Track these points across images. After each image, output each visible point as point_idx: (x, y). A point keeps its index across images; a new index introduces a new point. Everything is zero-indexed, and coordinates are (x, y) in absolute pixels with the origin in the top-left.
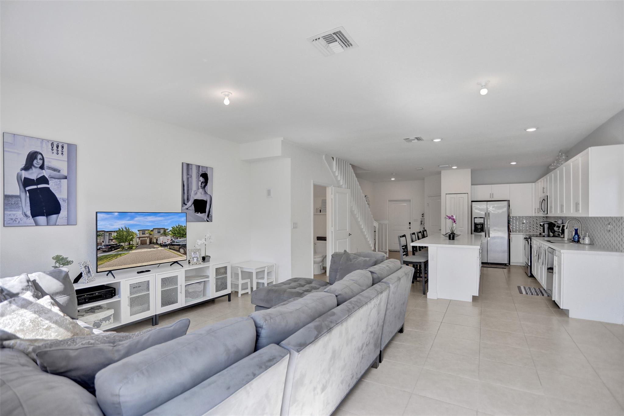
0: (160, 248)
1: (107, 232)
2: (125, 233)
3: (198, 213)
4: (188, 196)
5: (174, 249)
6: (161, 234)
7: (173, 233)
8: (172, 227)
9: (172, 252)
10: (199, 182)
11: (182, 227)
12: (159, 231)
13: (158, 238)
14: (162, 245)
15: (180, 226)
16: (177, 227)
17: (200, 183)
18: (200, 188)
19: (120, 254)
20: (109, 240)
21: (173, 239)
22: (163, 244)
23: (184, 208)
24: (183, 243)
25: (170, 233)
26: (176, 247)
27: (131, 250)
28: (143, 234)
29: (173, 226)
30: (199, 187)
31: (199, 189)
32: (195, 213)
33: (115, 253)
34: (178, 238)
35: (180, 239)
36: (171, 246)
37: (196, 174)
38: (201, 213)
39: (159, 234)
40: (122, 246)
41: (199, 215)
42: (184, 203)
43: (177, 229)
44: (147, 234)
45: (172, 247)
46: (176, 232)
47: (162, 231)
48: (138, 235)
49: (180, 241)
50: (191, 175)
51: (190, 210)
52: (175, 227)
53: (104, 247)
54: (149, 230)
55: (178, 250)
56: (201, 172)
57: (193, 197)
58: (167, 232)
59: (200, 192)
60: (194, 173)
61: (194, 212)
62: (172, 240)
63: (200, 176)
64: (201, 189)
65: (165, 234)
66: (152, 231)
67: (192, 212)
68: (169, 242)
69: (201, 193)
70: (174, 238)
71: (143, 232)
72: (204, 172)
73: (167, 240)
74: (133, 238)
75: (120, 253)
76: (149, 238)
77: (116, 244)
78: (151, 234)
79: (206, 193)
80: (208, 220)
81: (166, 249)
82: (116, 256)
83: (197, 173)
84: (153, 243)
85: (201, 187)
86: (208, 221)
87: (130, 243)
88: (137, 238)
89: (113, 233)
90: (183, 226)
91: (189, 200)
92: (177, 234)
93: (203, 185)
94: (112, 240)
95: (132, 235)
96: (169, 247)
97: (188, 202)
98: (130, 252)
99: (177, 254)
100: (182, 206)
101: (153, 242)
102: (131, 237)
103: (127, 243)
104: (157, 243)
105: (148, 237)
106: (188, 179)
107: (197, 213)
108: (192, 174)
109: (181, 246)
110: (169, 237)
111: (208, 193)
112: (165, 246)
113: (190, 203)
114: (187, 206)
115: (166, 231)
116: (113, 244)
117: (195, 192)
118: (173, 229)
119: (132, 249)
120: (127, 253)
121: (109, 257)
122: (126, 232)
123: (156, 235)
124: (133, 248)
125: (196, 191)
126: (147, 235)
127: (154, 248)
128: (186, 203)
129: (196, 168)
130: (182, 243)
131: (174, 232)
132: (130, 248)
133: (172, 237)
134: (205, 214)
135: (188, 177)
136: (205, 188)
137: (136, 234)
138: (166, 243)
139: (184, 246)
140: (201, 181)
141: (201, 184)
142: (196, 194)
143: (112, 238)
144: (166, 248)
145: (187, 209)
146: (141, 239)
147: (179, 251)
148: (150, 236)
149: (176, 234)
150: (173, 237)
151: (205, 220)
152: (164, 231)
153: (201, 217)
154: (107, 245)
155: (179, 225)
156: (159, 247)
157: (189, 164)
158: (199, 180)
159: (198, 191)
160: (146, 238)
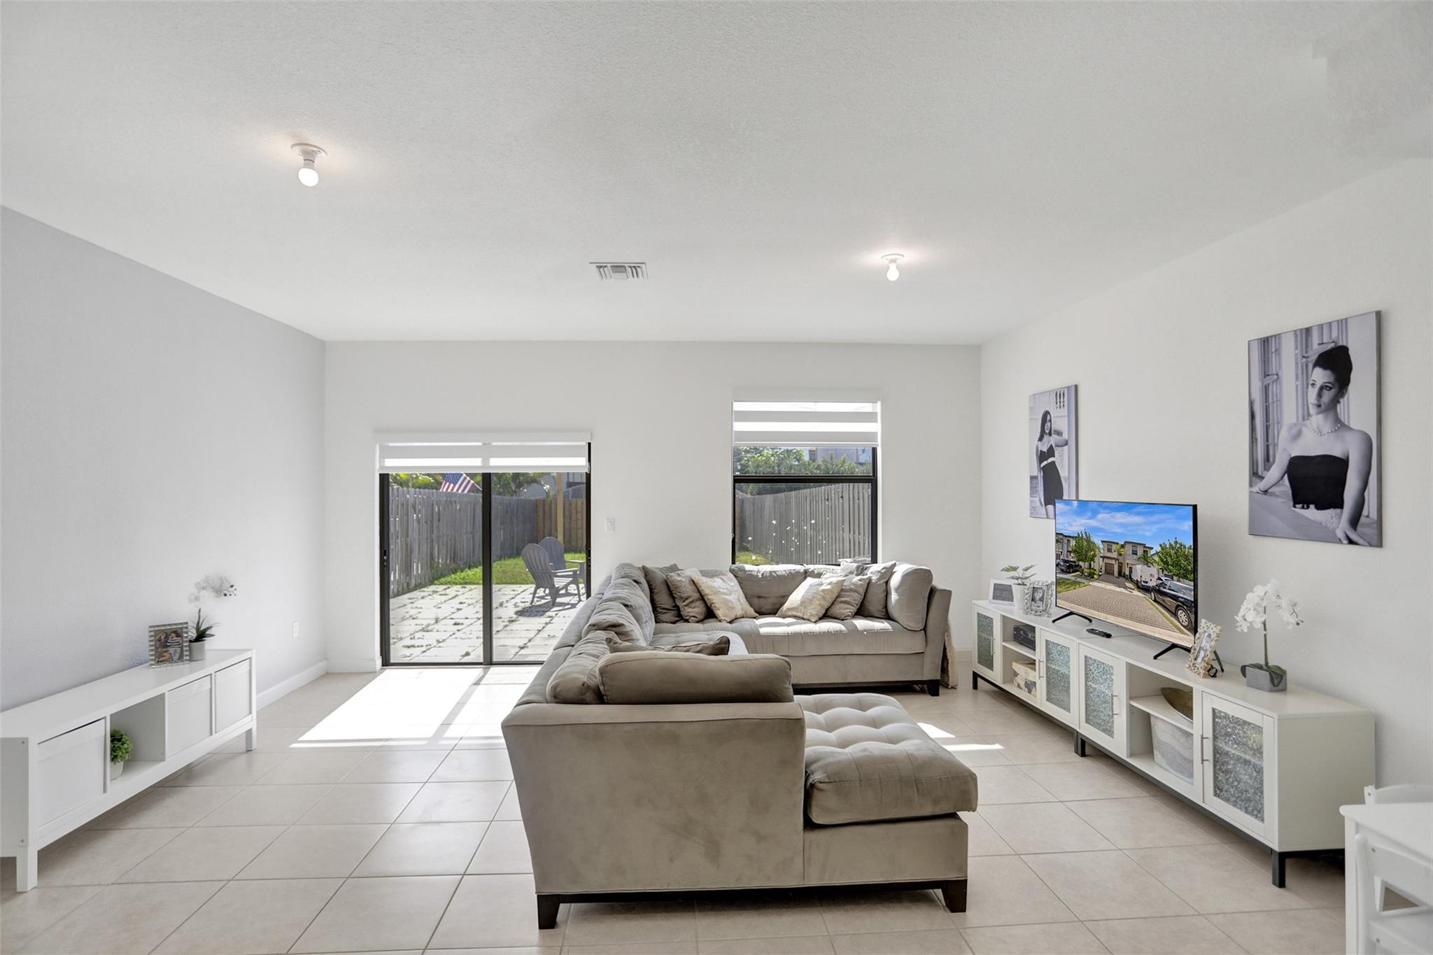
0: (1136, 593)
1: (1066, 536)
2: (1085, 543)
3: (1308, 507)
4: (1268, 447)
5: (1163, 603)
6: (1139, 558)
7: (1162, 560)
8: (1161, 546)
9: (1160, 612)
10: (1310, 387)
11: (1185, 547)
12: (1134, 549)
13: (1134, 567)
14: (1139, 585)
15: (1178, 545)
16: (1171, 545)
17: (1312, 394)
18: (1312, 410)
19: (1079, 583)
20: (1068, 551)
21: (1163, 578)
22: (1143, 584)
23: (1256, 489)
24: (1185, 597)
25: (1156, 558)
26: (1170, 602)
27: (1092, 579)
28: (1109, 550)
29: (1162, 543)
30: (1310, 406)
31: (1309, 415)
32: (1294, 506)
33: (1073, 578)
34: (1175, 577)
35: (1178, 581)
36: (1157, 593)
37: (1297, 363)
38: (1319, 508)
39: (1135, 557)
40: (1081, 567)
41: (1312, 513)
42: (1255, 475)
43: (1173, 552)
44: (1115, 551)
45: (1160, 598)
46: (1169, 559)
47: (1140, 551)
48: (1102, 551)
49: (1182, 588)
50: (1277, 375)
51: (1277, 496)
52: (1168, 546)
53: (1062, 564)
54: (1117, 544)
55: (1173, 610)
56: (1316, 349)
57: (1287, 449)
58: (1149, 555)
59: (1314, 425)
60: (1288, 361)
61: (1292, 503)
62: (1159, 579)
63: (1311, 366)
64: (1321, 417)
65: (1146, 560)
66: (1123, 546)
67: (1283, 503)
68: (1152, 584)
69: (1318, 428)
70: (1166, 575)
71: (1109, 544)
72: (1332, 345)
73: (1148, 574)
74: (1094, 556)
75: (1079, 580)
76: (1117, 562)
77: (1075, 562)
78: (1120, 555)
79: (1340, 425)
80: (1353, 536)
81: (1148, 600)
82: (1075, 583)
83: (1299, 357)
84: (1124, 577)
85: (1319, 406)
86: (1351, 542)
87: (1090, 565)
88: (1101, 557)
89: (1071, 540)
90: (1187, 546)
91: (1271, 460)
92: (1172, 566)
93: (1327, 396)
94: (1070, 552)
95: (1094, 550)
96: (1152, 594)
97: (1268, 470)
98: (1091, 583)
99: (1172, 623)
100: (1251, 485)
101: (1124, 574)
102: (1092, 552)
103: (1087, 564)
104: (1131, 580)
105: (1116, 559)
106: (1266, 389)
107: (1303, 508)
108: (1280, 368)
109: (1181, 602)
110: (1154, 570)
111: (1352, 426)
112: (1146, 590)
113: (1277, 470)
114: (1264, 481)
115: (1147, 551)
116: (1071, 562)
117: (1294, 431)
118: (1162, 548)
119: (1093, 577)
120: (1086, 583)
121: (1068, 584)
122: (1086, 541)
123: (1130, 559)
124: (1095, 576)
125: (1295, 424)
126: (1115, 555)
127: (1126, 588)
128: (1260, 473)
129: (1296, 341)
130: (1184, 594)
131: (1165, 560)
132: (1091, 576)
133: (1161, 571)
134: (1339, 510)
135: (1266, 383)
136: (1338, 406)
137: (1098, 549)
138: (1147, 582)
139: (1192, 606)
140: (1318, 385)
141: (1320, 395)
142: (1298, 435)
143: (1070, 550)
144: (1147, 596)
145: (1265, 492)
146: (1106, 560)
147: (1175, 615)
148: (1120, 557)
149: (1168, 565)
150: (1163, 571)
151: (1340, 534)
152: (1144, 551)
153: (1321, 524)
154: (1066, 561)
155: (1176, 542)
156: (1134, 589)
157: (1268, 338)
158: (1308, 384)
159: (1305, 426)
160: (1113, 562)
